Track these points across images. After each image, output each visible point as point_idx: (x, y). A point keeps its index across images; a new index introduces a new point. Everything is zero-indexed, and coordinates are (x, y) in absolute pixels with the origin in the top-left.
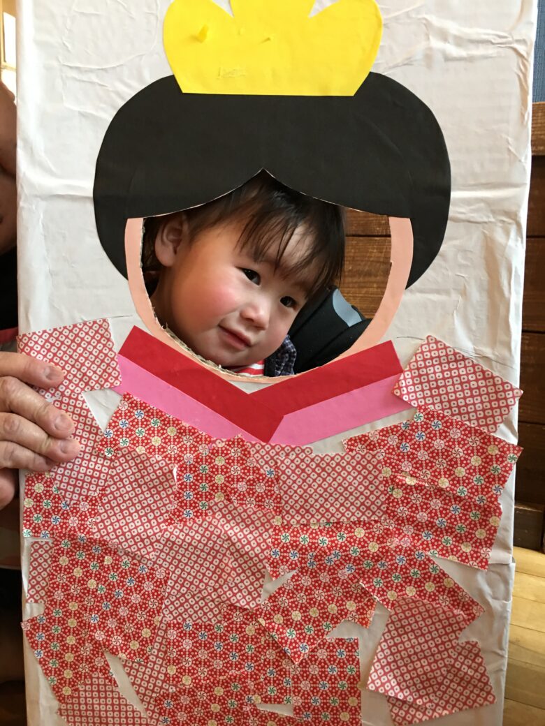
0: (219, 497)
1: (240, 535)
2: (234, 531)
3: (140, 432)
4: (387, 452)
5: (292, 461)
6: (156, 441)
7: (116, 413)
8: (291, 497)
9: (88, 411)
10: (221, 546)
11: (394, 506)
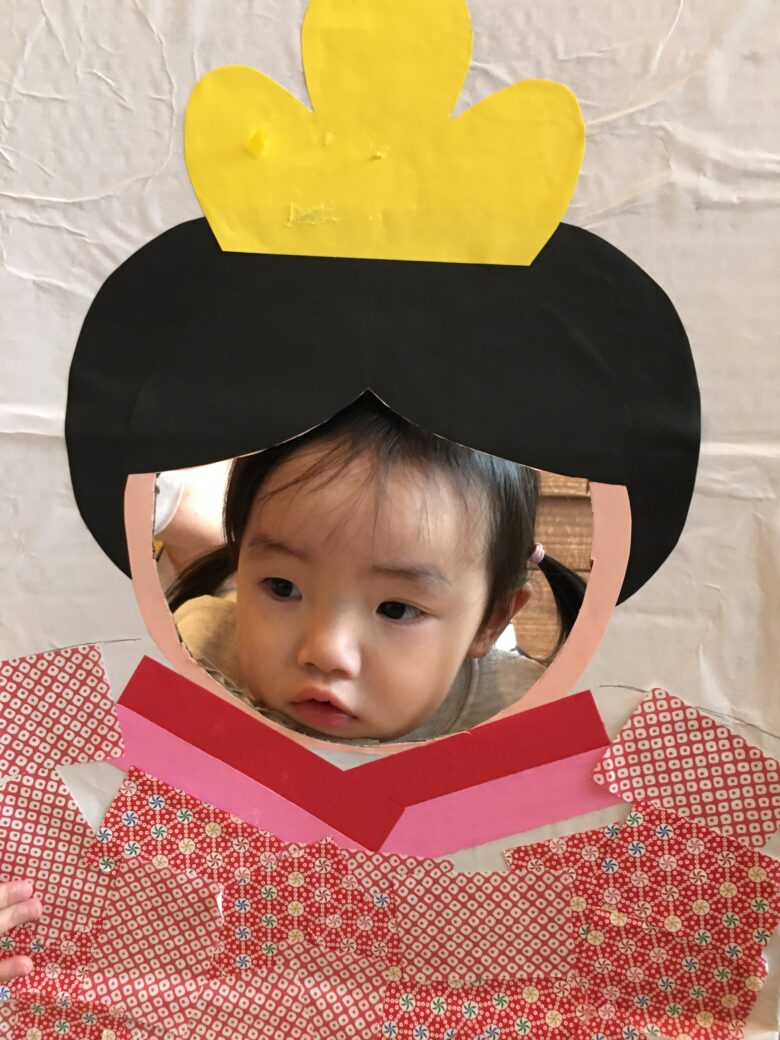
0: (296, 936)
1: (332, 997)
2: (320, 990)
3: (159, 832)
4: (580, 872)
5: (419, 882)
6: (187, 847)
7: (117, 801)
8: (416, 939)
9: (68, 798)
10: (299, 1015)
11: (590, 958)
